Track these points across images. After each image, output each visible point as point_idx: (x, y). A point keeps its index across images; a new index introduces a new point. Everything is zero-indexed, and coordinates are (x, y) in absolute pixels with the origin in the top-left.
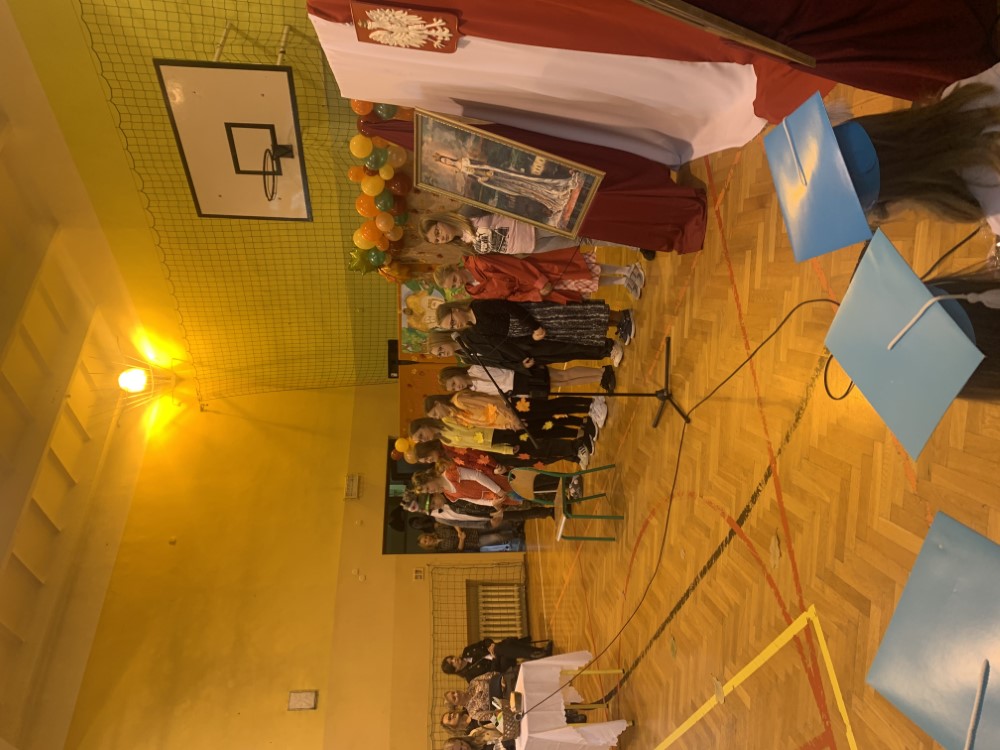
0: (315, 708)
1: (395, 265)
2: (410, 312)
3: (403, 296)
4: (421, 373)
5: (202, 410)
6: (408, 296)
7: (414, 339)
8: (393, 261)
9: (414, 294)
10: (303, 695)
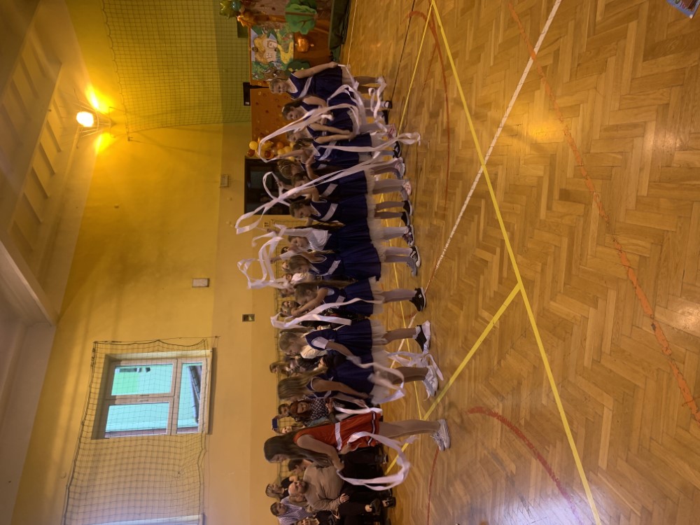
0: (208, 286)
1: (246, 14)
2: (256, 50)
3: (252, 38)
4: (264, 95)
5: (129, 140)
6: (255, 39)
7: (259, 70)
8: (246, 11)
9: (259, 37)
10: (201, 280)
